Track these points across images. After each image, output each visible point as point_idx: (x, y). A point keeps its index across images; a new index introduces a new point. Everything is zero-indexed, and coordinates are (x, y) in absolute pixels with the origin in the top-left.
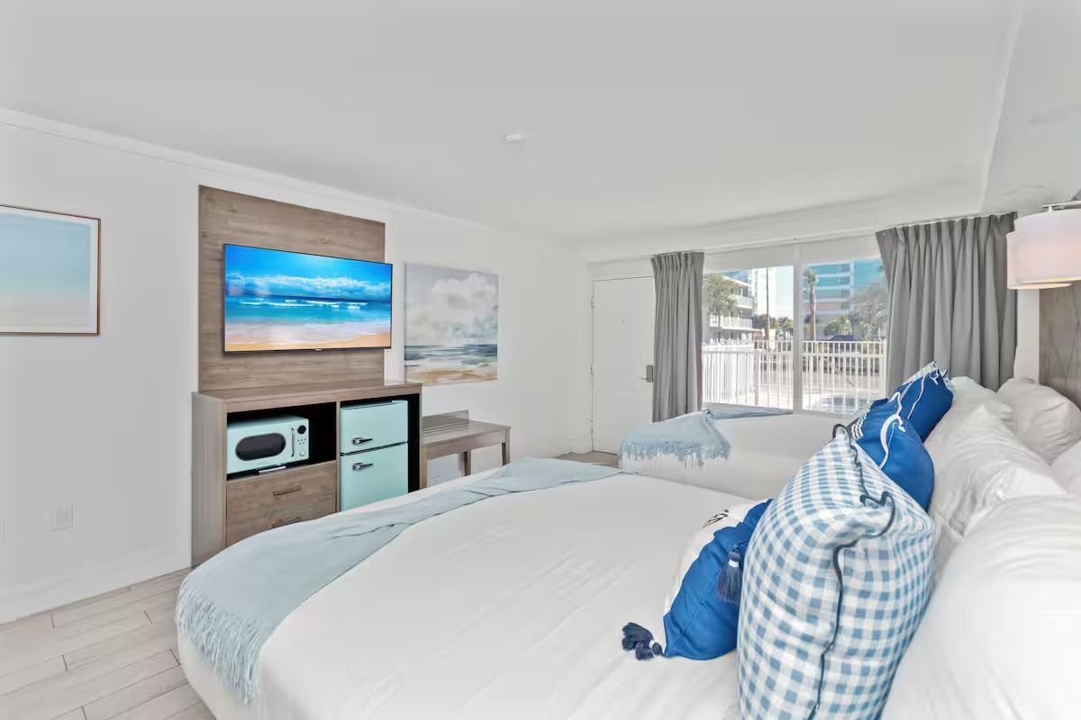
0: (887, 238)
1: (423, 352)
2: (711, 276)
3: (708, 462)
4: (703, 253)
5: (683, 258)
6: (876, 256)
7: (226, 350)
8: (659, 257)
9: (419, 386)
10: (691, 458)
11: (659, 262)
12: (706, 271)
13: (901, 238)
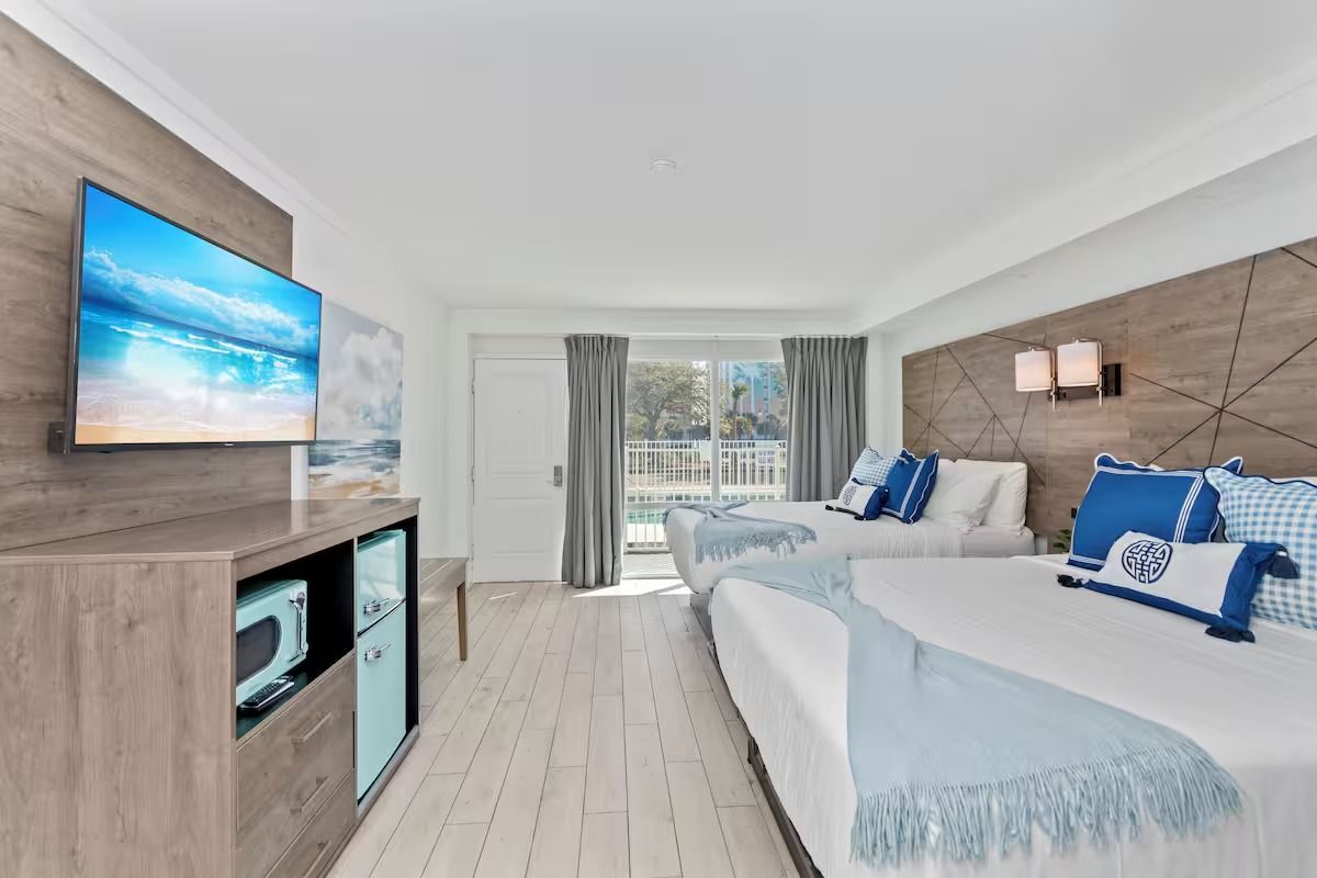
0: (789, 345)
1: (334, 452)
2: (639, 365)
3: (799, 547)
4: (627, 340)
5: (605, 342)
6: (780, 360)
7: (77, 442)
8: (576, 338)
9: (416, 502)
10: (783, 546)
11: (574, 343)
12: (631, 359)
13: (799, 346)
